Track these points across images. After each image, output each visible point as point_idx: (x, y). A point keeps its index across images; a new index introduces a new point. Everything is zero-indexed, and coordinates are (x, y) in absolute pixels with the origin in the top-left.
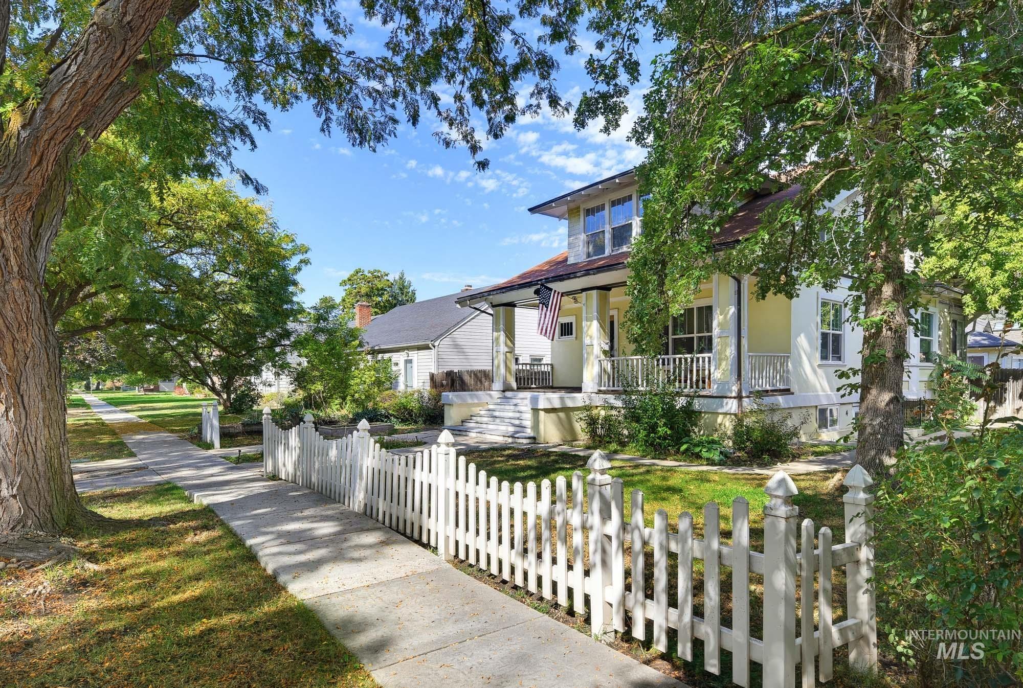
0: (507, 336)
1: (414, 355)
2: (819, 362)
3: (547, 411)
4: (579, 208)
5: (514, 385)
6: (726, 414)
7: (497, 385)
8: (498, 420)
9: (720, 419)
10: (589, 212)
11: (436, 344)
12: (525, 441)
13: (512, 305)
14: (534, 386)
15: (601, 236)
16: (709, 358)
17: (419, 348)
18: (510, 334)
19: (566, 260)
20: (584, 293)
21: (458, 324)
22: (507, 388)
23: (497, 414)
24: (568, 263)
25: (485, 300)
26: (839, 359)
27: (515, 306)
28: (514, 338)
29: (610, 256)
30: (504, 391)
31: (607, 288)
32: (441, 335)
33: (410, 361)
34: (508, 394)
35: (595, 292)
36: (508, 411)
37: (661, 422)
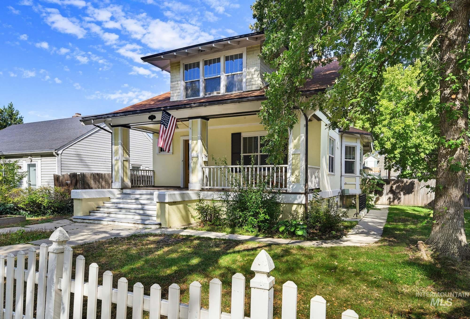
0: (124, 149)
1: (37, 161)
2: (329, 173)
3: (171, 204)
4: (179, 62)
5: (129, 184)
6: (298, 204)
7: (117, 185)
8: (124, 211)
9: (294, 207)
10: (187, 67)
11: (60, 152)
12: (154, 227)
13: (127, 126)
14: (141, 185)
15: (197, 84)
16: (286, 168)
17: (43, 155)
18: (126, 148)
19: (169, 98)
20: (190, 121)
21: (77, 139)
22: (123, 187)
23: (121, 206)
24: (171, 100)
25: (105, 122)
26: (332, 171)
27: (129, 127)
28: (129, 151)
29: (204, 98)
30: (122, 189)
31: (206, 118)
32: (64, 146)
33: (34, 165)
34: (125, 191)
35: (199, 120)
36: (131, 203)
37: (262, 211)
